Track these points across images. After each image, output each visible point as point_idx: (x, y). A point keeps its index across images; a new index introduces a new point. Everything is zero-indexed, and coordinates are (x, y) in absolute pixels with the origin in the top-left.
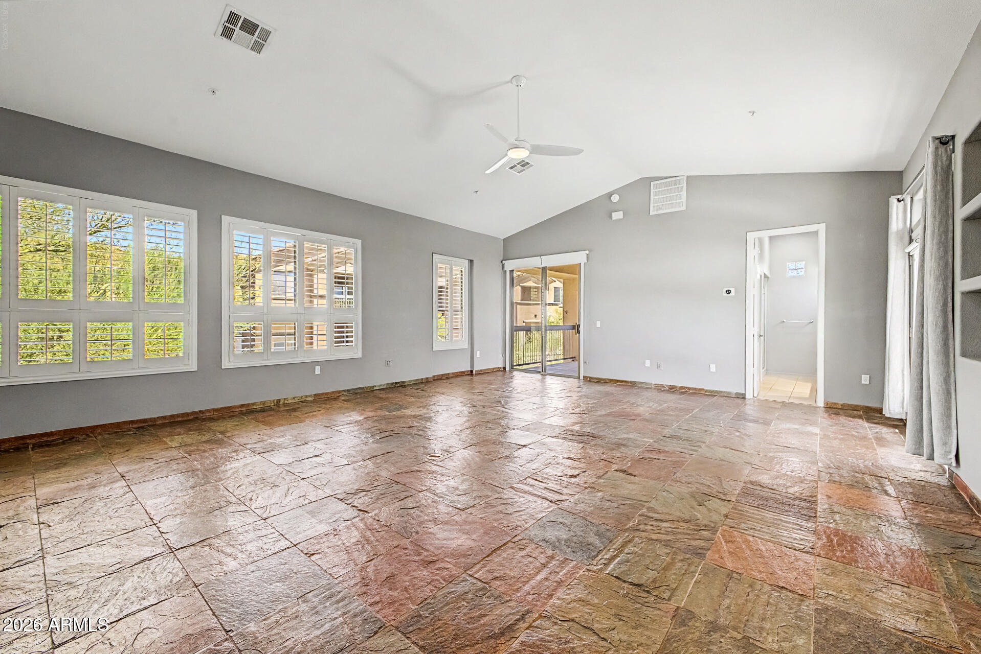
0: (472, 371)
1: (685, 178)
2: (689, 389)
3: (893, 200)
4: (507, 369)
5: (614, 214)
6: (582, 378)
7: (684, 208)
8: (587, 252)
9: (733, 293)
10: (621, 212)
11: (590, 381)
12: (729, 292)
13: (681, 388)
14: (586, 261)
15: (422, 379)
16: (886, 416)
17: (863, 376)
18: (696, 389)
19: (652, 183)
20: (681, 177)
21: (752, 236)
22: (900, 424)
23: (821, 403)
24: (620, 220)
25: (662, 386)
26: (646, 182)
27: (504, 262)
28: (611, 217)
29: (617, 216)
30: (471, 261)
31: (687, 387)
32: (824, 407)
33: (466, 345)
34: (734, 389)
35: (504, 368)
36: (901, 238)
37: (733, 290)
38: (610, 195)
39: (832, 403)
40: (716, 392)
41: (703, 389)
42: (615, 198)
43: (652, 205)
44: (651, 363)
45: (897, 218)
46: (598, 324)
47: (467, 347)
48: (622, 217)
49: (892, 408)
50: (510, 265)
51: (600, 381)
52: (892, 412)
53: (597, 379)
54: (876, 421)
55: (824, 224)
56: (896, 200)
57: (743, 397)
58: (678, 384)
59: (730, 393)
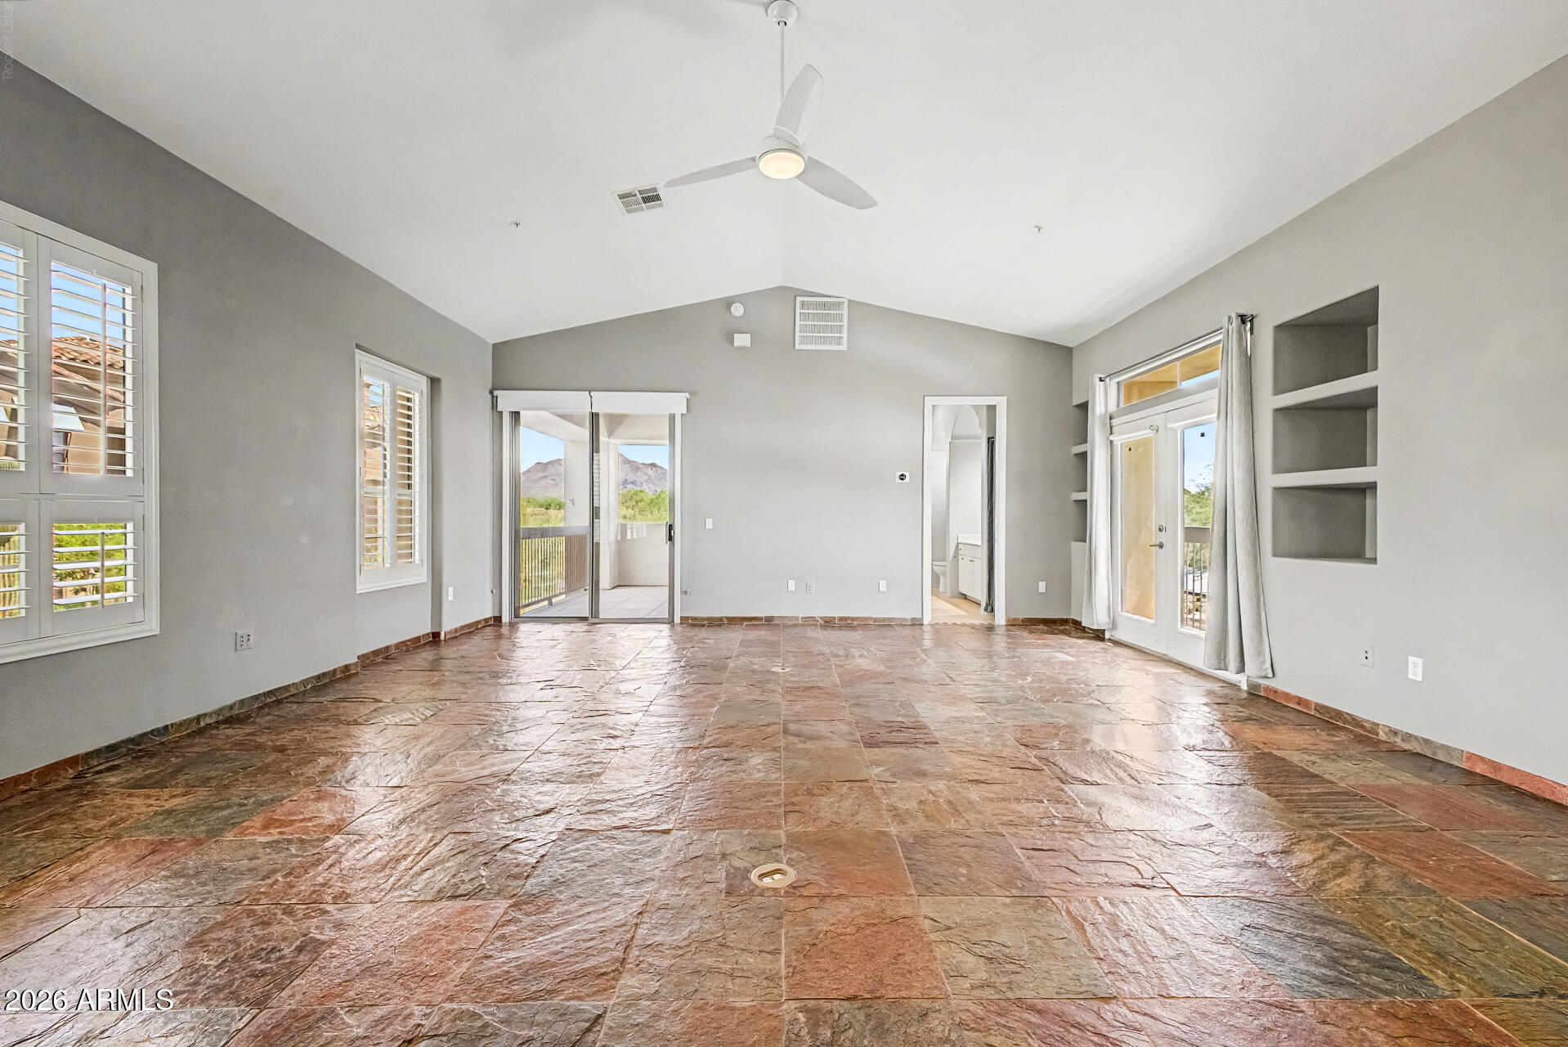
0: (436, 635)
1: (847, 303)
2: (854, 620)
4: (505, 619)
5: (736, 337)
6: (677, 620)
7: (844, 348)
8: (687, 396)
9: (907, 480)
10: (748, 335)
11: (694, 625)
12: (902, 477)
13: (841, 619)
14: (684, 411)
15: (335, 671)
16: (1087, 628)
17: (1039, 583)
18: (862, 620)
19: (798, 299)
20: (843, 300)
21: (929, 401)
23: (1001, 622)
24: (744, 348)
26: (787, 294)
27: (495, 393)
28: (732, 342)
29: (743, 340)
30: (434, 382)
31: (849, 618)
32: (1008, 625)
33: (422, 576)
34: (908, 614)
35: (498, 619)
36: (1103, 424)
37: (907, 474)
38: (728, 303)
39: (1013, 619)
40: (889, 620)
41: (871, 619)
42: (738, 310)
43: (798, 334)
44: (797, 584)
45: (1100, 401)
46: (709, 524)
47: (425, 581)
48: (749, 343)
49: (1099, 619)
50: (508, 400)
51: (715, 623)
53: (708, 619)
55: (1005, 397)
56: (1098, 380)
57: (917, 623)
58: (837, 615)
59: (904, 620)
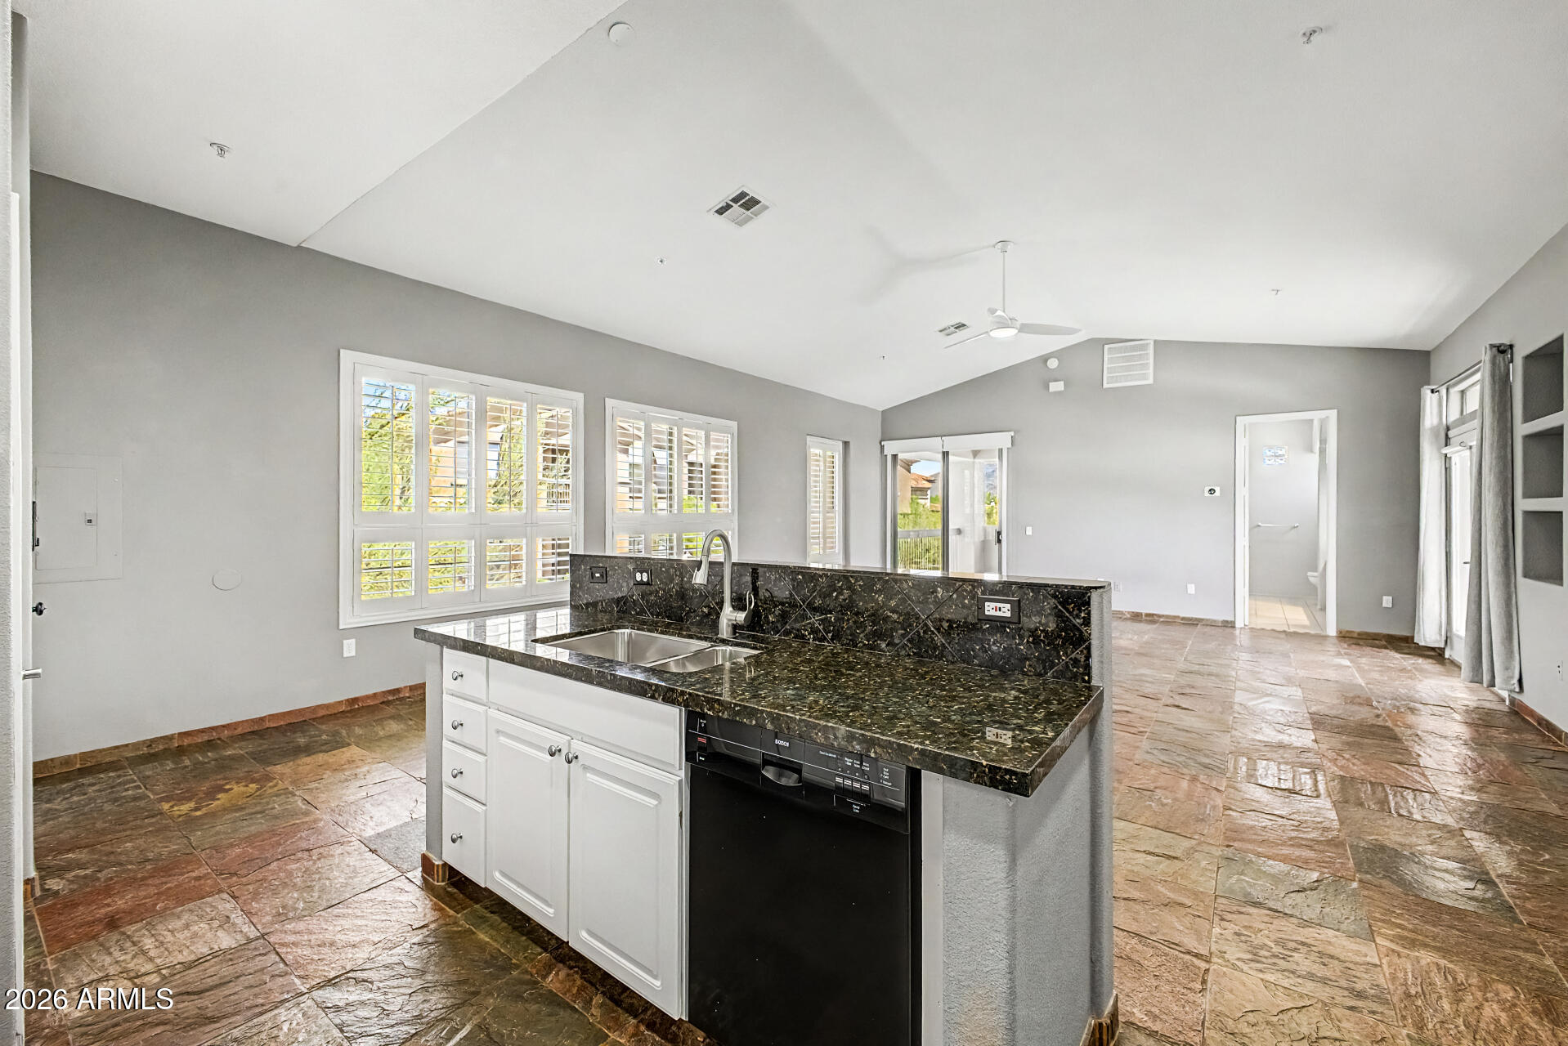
1: (1152, 343)
2: (1160, 616)
3: (1426, 391)
5: (1051, 384)
7: (1150, 381)
8: (1012, 434)
9: (1217, 493)
10: (1062, 383)
12: (1212, 491)
13: (1148, 615)
14: (1010, 446)
16: (1421, 644)
17: (1385, 598)
18: (1167, 616)
19: (1106, 347)
20: (1148, 342)
21: (1243, 420)
22: (1437, 655)
23: (1332, 631)
24: (1060, 393)
25: (1121, 613)
26: (1097, 345)
27: (883, 443)
28: (1047, 387)
29: (1057, 387)
30: (846, 444)
31: (1156, 615)
32: (1336, 637)
33: (840, 559)
34: (1220, 617)
36: (1437, 436)
37: (1217, 489)
38: (1044, 359)
39: (1347, 631)
40: (1196, 619)
41: (1178, 617)
42: (1053, 363)
43: (1105, 376)
45: (1431, 413)
46: (1029, 531)
47: (841, 562)
48: (1063, 389)
49: (1427, 636)
50: (891, 447)
52: (1428, 640)
54: (1405, 651)
55: (1336, 411)
56: (1429, 392)
57: (1230, 625)
58: (1144, 611)
59: (1215, 621)
